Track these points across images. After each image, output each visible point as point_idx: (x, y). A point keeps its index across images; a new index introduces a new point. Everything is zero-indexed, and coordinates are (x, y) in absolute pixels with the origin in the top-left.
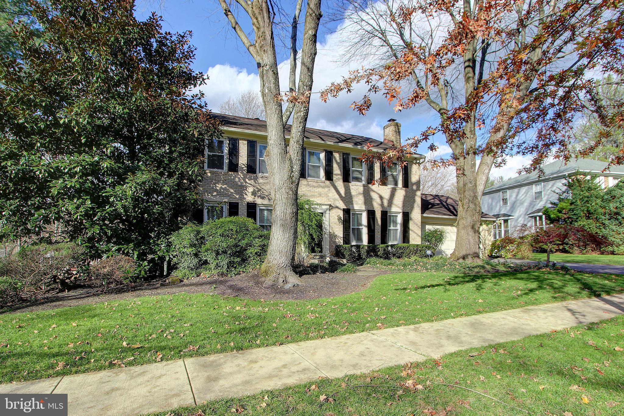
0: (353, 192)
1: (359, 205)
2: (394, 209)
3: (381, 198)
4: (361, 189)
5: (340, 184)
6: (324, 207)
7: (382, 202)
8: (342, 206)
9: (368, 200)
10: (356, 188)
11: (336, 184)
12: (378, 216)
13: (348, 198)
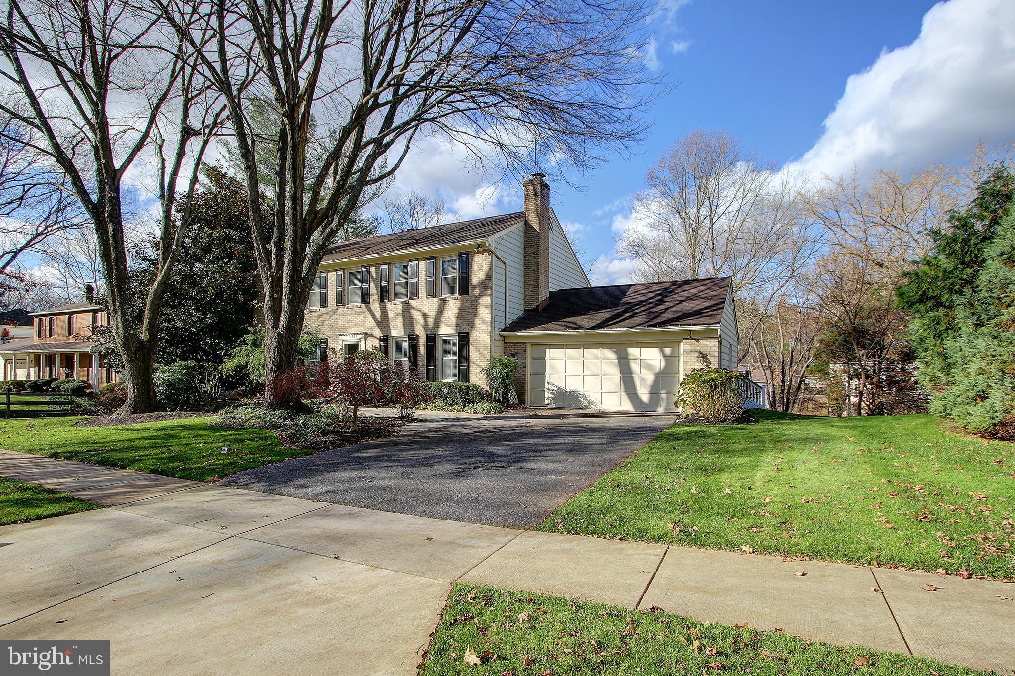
0: (391, 315)
1: (397, 330)
2: (443, 330)
3: (425, 316)
4: (400, 308)
5: (375, 306)
6: (359, 336)
7: (426, 321)
8: (378, 333)
9: (408, 321)
10: (394, 308)
11: (372, 307)
12: (422, 341)
13: (383, 323)
